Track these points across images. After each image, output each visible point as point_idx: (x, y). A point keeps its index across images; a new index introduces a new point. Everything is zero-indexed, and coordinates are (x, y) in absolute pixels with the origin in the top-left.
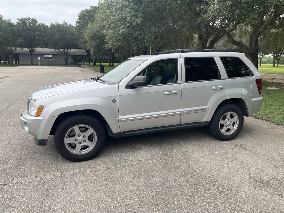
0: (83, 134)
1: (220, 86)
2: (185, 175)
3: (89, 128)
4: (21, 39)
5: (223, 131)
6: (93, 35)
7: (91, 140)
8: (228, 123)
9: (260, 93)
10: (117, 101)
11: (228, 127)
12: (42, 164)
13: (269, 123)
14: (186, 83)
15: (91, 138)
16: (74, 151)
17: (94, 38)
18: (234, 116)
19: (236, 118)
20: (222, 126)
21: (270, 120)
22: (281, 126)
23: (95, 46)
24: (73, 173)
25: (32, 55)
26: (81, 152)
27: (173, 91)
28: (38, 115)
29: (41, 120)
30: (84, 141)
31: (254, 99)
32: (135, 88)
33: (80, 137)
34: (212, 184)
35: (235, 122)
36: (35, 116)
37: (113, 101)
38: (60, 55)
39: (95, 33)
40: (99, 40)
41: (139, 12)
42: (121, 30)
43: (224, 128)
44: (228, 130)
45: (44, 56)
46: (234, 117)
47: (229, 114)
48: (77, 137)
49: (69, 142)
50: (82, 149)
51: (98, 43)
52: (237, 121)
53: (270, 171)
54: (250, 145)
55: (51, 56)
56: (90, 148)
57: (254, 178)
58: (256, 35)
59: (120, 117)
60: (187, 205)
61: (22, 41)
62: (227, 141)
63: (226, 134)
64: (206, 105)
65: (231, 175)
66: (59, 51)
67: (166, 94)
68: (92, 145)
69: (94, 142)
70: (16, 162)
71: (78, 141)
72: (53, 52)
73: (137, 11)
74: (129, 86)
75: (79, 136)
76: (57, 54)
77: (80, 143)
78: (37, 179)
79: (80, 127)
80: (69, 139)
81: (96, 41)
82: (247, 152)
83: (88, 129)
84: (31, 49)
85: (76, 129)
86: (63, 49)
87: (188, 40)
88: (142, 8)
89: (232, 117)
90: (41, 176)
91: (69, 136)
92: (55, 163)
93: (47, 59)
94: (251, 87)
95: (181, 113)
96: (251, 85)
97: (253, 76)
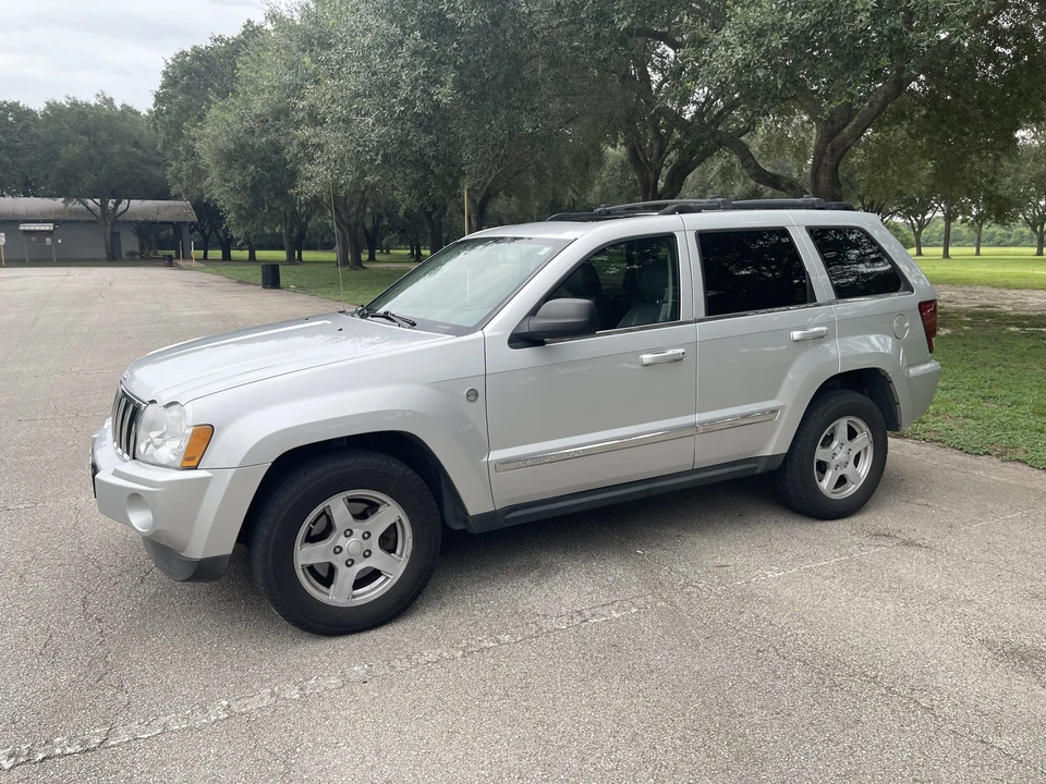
0: (360, 528)
1: (816, 329)
2: (759, 651)
3: (384, 503)
5: (826, 484)
6: (232, 146)
7: (390, 547)
8: (841, 456)
9: (931, 351)
10: (481, 395)
11: (841, 472)
12: (205, 654)
13: (942, 452)
14: (709, 320)
15: (388, 541)
16: (328, 595)
17: (235, 156)
18: (858, 431)
19: (864, 438)
20: (823, 467)
21: (940, 441)
22: (986, 457)
23: (244, 188)
24: (346, 682)
26: (354, 597)
27: (670, 352)
28: (192, 460)
29: (207, 480)
30: (367, 554)
31: (913, 371)
32: (542, 343)
33: (352, 539)
34: (867, 676)
35: (859, 453)
36: (179, 465)
37: (468, 396)
38: (85, 222)
39: (239, 139)
40: (257, 167)
41: (444, 63)
42: (371, 128)
43: (829, 474)
44: (842, 481)
45: (23, 227)
46: (857, 434)
47: (842, 426)
48: (343, 541)
49: (310, 562)
50: (359, 584)
51: (254, 178)
52: (866, 449)
53: (1025, 613)
54: (918, 530)
55: (48, 227)
56: (388, 578)
57: (988, 643)
58: (832, 150)
59: (495, 455)
60: (819, 759)
62: (840, 521)
63: (834, 497)
64: (773, 398)
65: (911, 640)
66: (81, 205)
67: (645, 362)
68: (394, 568)
69: (401, 556)
70: (93, 658)
71: (343, 556)
72: (57, 212)
73: (437, 62)
74: (520, 339)
75: (349, 533)
76: (74, 218)
77: (350, 563)
78: (213, 718)
79: (351, 500)
80: (309, 548)
81: (245, 168)
82: (922, 554)
83: (378, 505)
85: (338, 507)
86: (98, 201)
87: (587, 164)
88: (455, 49)
89: (852, 434)
90: (225, 703)
91: (311, 539)
92: (255, 648)
93: (33, 239)
94: (906, 328)
95: (696, 428)
96: (906, 323)
97: (910, 292)
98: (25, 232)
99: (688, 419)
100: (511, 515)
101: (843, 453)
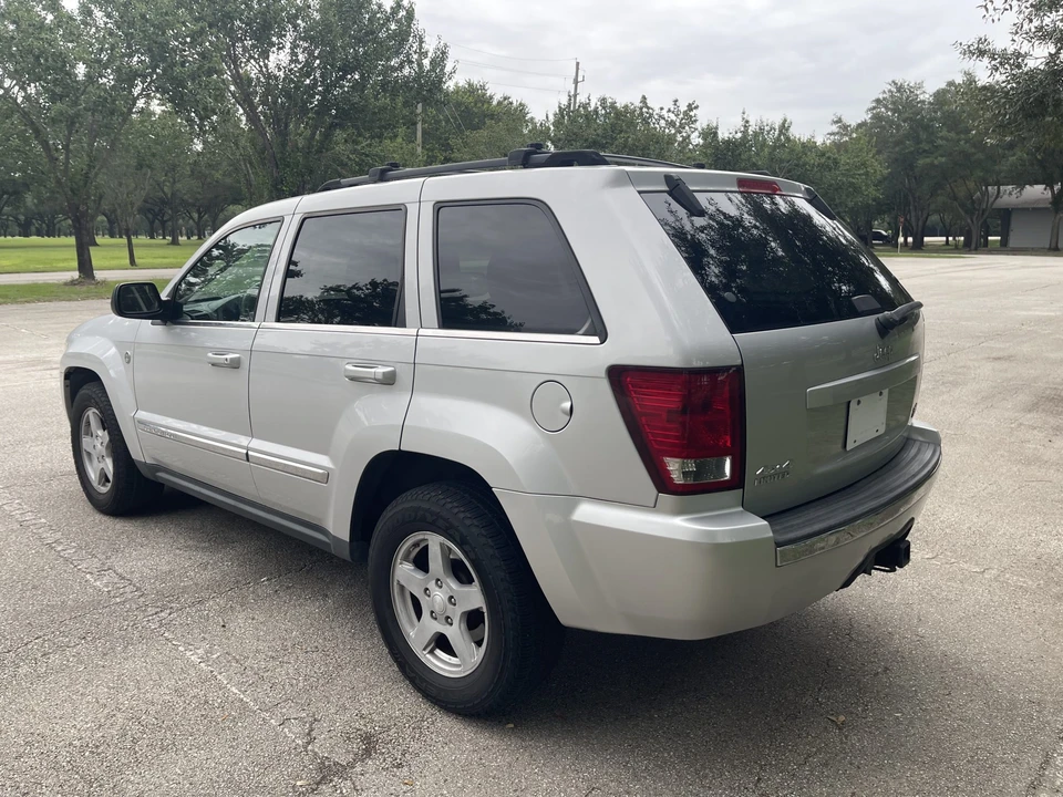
5: (414, 631)
10: (132, 359)
25: (1057, 212)
37: (125, 358)
59: (138, 414)
61: (1021, 159)
94: (564, 412)
95: (247, 454)
96: (567, 400)
97: (596, 340)
99: (244, 441)
100: (160, 474)
101: (439, 596)
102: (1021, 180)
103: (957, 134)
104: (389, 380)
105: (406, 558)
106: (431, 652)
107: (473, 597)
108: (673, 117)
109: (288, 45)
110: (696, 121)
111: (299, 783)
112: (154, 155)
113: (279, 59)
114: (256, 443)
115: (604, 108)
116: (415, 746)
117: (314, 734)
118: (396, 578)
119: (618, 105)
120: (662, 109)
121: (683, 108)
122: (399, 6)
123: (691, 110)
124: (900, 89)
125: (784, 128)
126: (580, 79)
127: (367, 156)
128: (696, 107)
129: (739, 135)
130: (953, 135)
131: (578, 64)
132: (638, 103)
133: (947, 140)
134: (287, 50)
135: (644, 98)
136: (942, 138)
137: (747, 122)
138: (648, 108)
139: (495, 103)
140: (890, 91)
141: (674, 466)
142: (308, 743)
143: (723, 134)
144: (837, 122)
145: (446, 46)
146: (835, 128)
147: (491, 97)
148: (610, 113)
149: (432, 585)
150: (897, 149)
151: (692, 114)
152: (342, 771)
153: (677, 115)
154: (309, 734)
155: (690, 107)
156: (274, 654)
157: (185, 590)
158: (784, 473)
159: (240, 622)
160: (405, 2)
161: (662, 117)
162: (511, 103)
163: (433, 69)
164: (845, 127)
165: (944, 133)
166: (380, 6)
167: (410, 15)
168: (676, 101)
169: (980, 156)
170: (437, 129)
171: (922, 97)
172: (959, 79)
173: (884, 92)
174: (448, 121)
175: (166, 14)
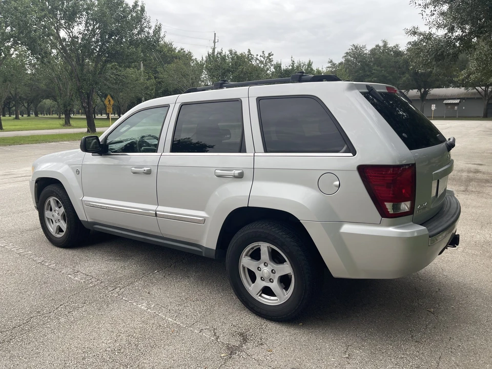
4: (407, 75)
5: (252, 287)
8: (264, 271)
10: (80, 172)
11: (266, 284)
19: (286, 266)
25: (423, 101)
26: (58, 234)
30: (59, 221)
33: (56, 214)
37: (76, 172)
38: (477, 98)
43: (256, 281)
45: (445, 102)
49: (48, 217)
55: (457, 101)
61: (408, 79)
63: (257, 298)
66: (475, 90)
67: (133, 171)
68: (64, 229)
71: (54, 219)
72: (462, 94)
75: (55, 211)
76: (472, 97)
77: (56, 222)
80: (47, 212)
84: (423, 90)
85: (52, 201)
86: (483, 88)
93: (449, 107)
94: (336, 186)
95: (156, 213)
96: (336, 181)
97: (351, 154)
98: (446, 104)
99: (153, 207)
100: (95, 226)
101: (266, 270)
102: (408, 88)
103: (381, 68)
104: (241, 176)
105: (246, 255)
106: (260, 295)
107: (286, 269)
108: (263, 59)
109: (84, 22)
110: (272, 61)
111: (222, 355)
112: (12, 75)
113: (79, 29)
114: (160, 208)
115: (231, 55)
116: (264, 336)
117: (217, 334)
118: (242, 264)
119: (238, 53)
120: (257, 55)
121: (267, 55)
122: (136, 5)
123: (270, 56)
124: (356, 48)
125: (310, 64)
126: (216, 41)
127: (119, 76)
128: (272, 55)
129: (291, 67)
130: (379, 68)
131: (215, 34)
132: (247, 53)
133: (377, 70)
134: (83, 24)
135: (249, 50)
136: (374, 70)
137: (294, 61)
138: (251, 55)
139: (177, 51)
140: (352, 49)
141: (389, 206)
142: (217, 339)
143: (283, 67)
144: (330, 62)
145: (160, 25)
146: (329, 65)
147: (175, 49)
148: (234, 57)
149: (262, 266)
150: (356, 74)
151: (270, 57)
152: (239, 348)
153: (264, 58)
154: (215, 335)
155: (270, 55)
156: (179, 303)
157: (121, 279)
158: (425, 207)
159: (154, 290)
160: (140, 4)
161: (257, 59)
162: (185, 52)
163: (155, 35)
164: (334, 64)
165: (375, 67)
166: (127, 5)
167: (143, 10)
168: (263, 52)
169: (391, 77)
170: (150, 63)
171: (365, 52)
172: (381, 44)
173: (350, 49)
174: (155, 59)
175: (27, 7)
